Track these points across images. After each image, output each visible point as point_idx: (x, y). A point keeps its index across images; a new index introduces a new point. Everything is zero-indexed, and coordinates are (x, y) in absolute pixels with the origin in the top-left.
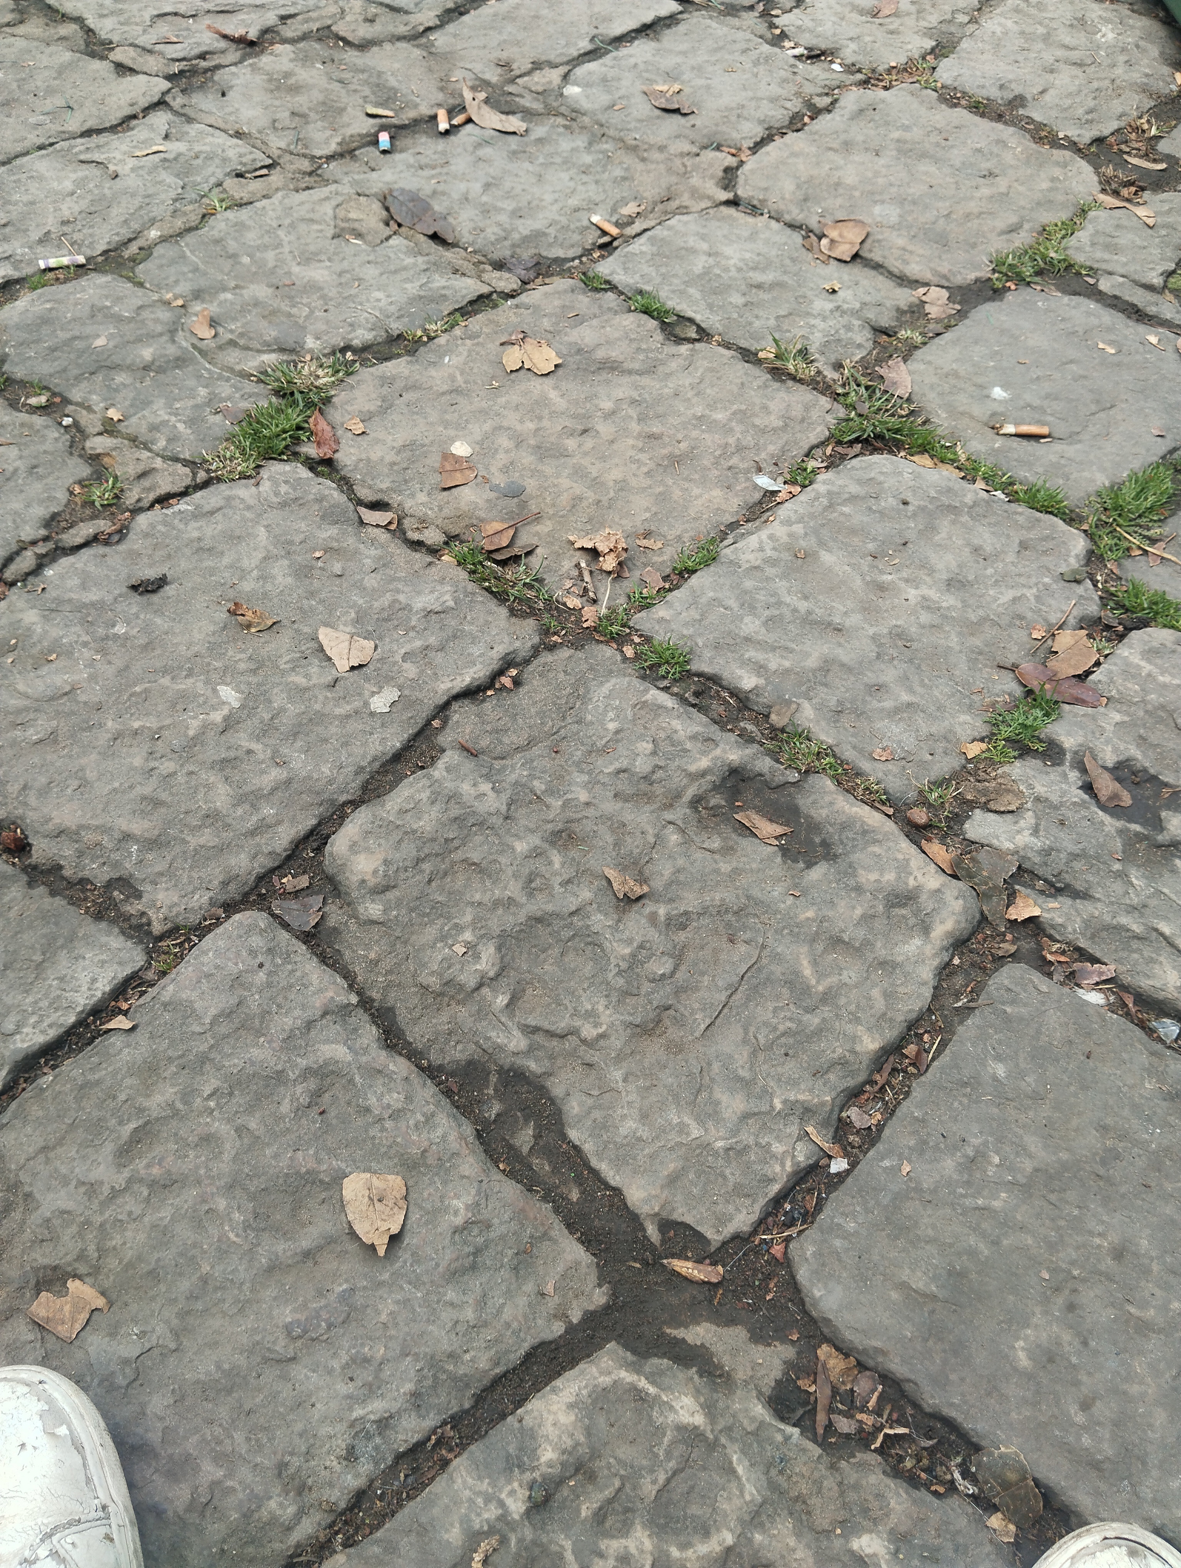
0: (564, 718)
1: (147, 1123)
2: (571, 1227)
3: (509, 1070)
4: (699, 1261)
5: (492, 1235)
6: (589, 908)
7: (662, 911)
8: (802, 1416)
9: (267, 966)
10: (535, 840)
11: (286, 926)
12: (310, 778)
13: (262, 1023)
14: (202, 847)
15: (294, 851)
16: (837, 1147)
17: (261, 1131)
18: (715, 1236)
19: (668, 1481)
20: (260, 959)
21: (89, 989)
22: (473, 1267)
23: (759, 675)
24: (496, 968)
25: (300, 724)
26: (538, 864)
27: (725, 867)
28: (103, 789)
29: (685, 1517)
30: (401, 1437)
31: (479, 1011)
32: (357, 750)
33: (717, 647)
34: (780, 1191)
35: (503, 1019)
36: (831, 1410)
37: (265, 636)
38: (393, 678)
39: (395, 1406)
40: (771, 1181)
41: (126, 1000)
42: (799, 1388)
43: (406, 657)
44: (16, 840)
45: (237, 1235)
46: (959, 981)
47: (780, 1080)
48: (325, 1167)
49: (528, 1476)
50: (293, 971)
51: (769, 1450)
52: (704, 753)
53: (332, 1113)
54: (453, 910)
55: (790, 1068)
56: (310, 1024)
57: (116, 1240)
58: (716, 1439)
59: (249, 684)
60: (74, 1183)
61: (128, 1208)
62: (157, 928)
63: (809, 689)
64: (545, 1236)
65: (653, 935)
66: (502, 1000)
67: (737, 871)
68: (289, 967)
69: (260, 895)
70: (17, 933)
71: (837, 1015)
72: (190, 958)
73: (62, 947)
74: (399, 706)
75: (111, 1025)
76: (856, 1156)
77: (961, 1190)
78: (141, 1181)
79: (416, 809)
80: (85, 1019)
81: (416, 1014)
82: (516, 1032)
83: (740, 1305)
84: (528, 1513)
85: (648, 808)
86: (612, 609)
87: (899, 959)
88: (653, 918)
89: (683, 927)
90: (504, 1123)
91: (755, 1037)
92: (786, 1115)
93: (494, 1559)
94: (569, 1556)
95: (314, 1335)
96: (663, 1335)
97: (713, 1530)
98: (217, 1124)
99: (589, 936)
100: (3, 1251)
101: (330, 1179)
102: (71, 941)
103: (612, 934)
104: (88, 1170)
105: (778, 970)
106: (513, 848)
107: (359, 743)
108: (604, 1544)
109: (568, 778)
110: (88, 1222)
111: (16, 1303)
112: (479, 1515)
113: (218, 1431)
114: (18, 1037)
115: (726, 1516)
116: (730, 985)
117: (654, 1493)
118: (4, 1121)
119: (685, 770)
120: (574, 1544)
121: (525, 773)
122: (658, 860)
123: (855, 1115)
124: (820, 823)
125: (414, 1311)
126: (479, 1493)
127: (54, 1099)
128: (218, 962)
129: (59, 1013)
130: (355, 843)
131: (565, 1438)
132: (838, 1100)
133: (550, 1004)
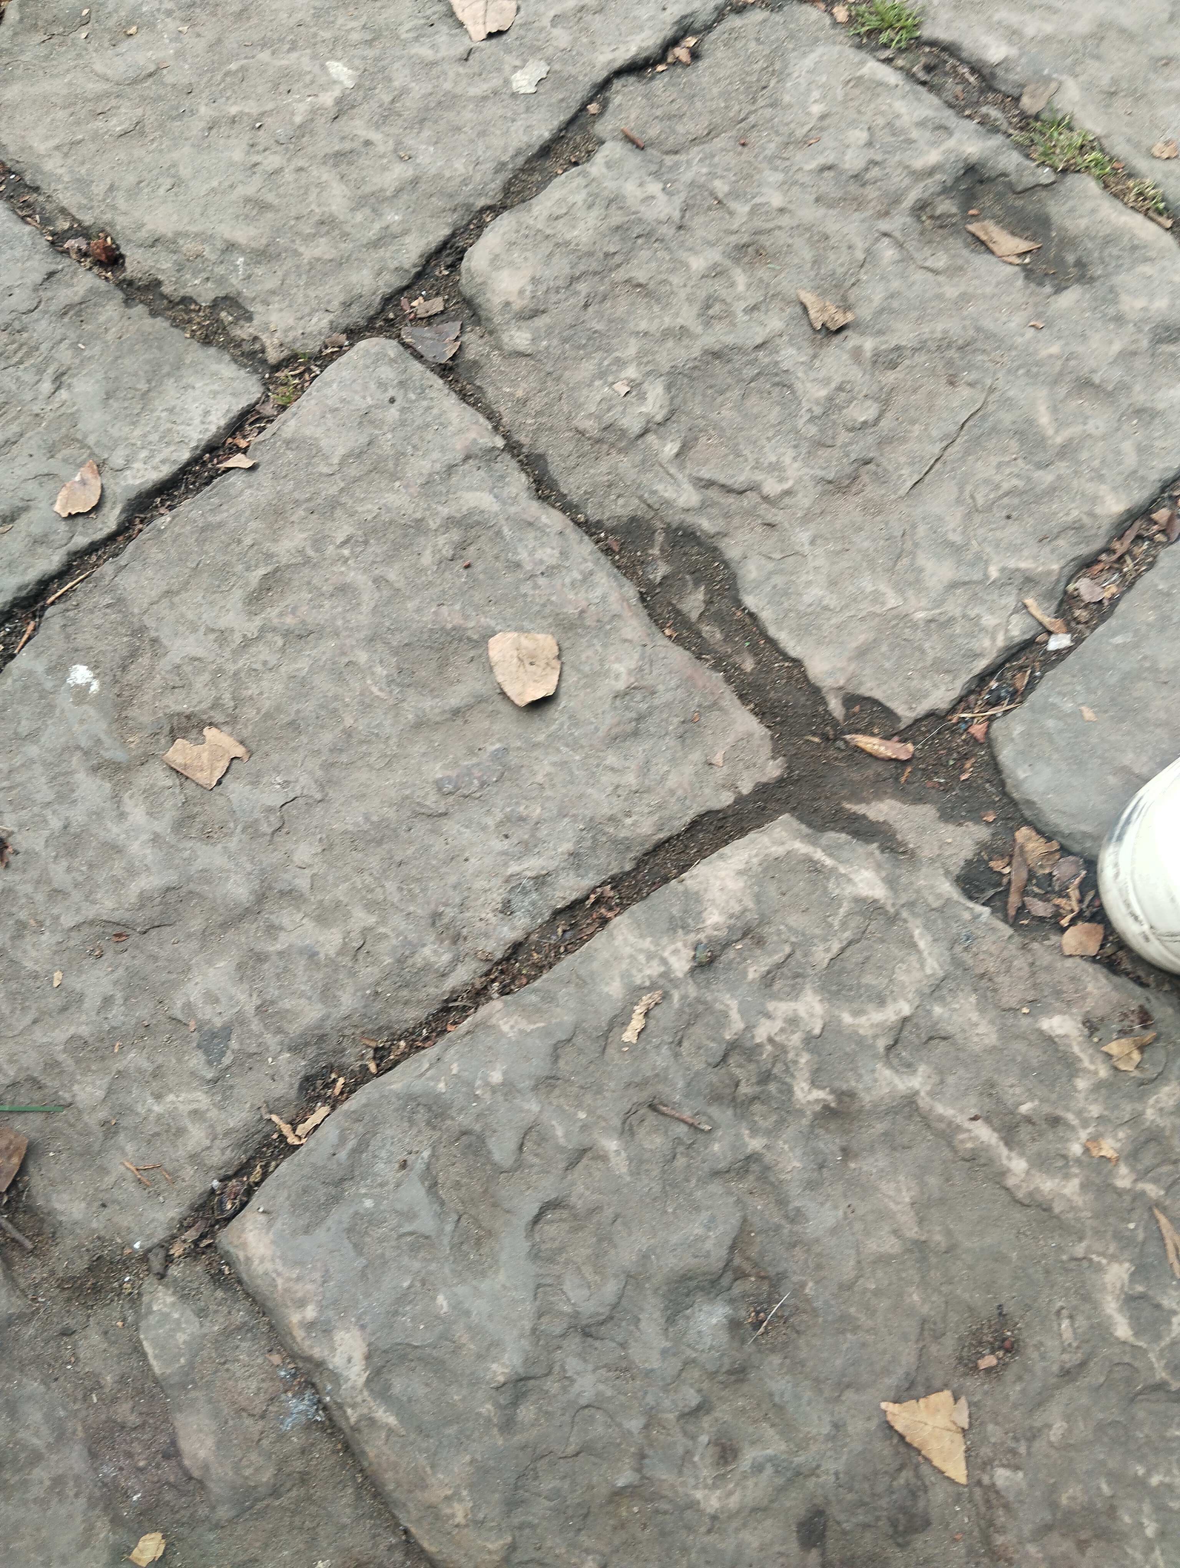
0: (754, 101)
1: (276, 570)
2: (743, 698)
3: (677, 529)
4: (887, 737)
5: (656, 702)
6: (778, 341)
7: (869, 345)
8: (993, 897)
9: (399, 401)
10: (715, 255)
11: (419, 357)
12: (439, 176)
13: (396, 465)
14: (318, 259)
15: (424, 267)
16: (1059, 622)
17: (401, 584)
18: (906, 713)
19: (843, 950)
20: (391, 393)
21: (203, 423)
22: (636, 733)
24: (665, 411)
25: (427, 109)
26: (717, 287)
27: (951, 291)
28: (199, 188)
29: (859, 986)
30: (559, 894)
31: (643, 462)
32: (497, 141)
33: (957, 6)
34: (987, 667)
35: (672, 471)
36: (1025, 892)
38: (539, 49)
39: (552, 865)
40: (977, 656)
41: (244, 437)
42: (991, 869)
43: (557, 19)
44: (106, 249)
45: (381, 690)
47: (998, 546)
48: (471, 624)
49: (692, 937)
50: (429, 408)
51: (955, 928)
52: (934, 144)
53: (478, 567)
54: (615, 341)
55: (1012, 532)
56: (450, 469)
57: (253, 690)
58: (897, 914)
59: (364, 58)
60: (203, 629)
61: (262, 657)
62: (273, 356)
63: (1076, 62)
64: (715, 706)
65: (856, 374)
66: (670, 448)
67: (965, 298)
68: (425, 403)
69: (387, 320)
70: (117, 358)
71: (1076, 472)
72: (312, 389)
73: (169, 375)
74: (548, 85)
75: (229, 464)
76: (1082, 632)
79: (567, 215)
80: (201, 457)
81: (571, 462)
82: (687, 487)
83: (930, 784)
84: (692, 971)
85: (857, 216)
87: (1161, 406)
88: (857, 354)
89: (893, 365)
90: (671, 586)
91: (972, 497)
92: (1003, 585)
93: (655, 1012)
94: (734, 1015)
95: (466, 792)
96: (842, 810)
97: (889, 1000)
98: (352, 574)
99: (777, 375)
100: (132, 697)
101: (475, 637)
102: (178, 368)
103: (805, 372)
104: (217, 617)
105: (1007, 418)
106: (687, 266)
107: (498, 132)
108: (771, 1006)
109: (757, 177)
110: (220, 670)
111: (151, 749)
112: (640, 971)
113: (369, 880)
114: (128, 473)
115: (903, 986)
116: (947, 436)
117: (827, 961)
118: (123, 563)
119: (907, 167)
120: (741, 1003)
121: (704, 170)
122: (867, 282)
123: (1085, 587)
124: (1076, 237)
125: (571, 774)
126: (641, 951)
127: (174, 541)
128: (344, 394)
129: (172, 448)
130: (497, 256)
131: (732, 903)
132: (1067, 569)
133: (726, 455)
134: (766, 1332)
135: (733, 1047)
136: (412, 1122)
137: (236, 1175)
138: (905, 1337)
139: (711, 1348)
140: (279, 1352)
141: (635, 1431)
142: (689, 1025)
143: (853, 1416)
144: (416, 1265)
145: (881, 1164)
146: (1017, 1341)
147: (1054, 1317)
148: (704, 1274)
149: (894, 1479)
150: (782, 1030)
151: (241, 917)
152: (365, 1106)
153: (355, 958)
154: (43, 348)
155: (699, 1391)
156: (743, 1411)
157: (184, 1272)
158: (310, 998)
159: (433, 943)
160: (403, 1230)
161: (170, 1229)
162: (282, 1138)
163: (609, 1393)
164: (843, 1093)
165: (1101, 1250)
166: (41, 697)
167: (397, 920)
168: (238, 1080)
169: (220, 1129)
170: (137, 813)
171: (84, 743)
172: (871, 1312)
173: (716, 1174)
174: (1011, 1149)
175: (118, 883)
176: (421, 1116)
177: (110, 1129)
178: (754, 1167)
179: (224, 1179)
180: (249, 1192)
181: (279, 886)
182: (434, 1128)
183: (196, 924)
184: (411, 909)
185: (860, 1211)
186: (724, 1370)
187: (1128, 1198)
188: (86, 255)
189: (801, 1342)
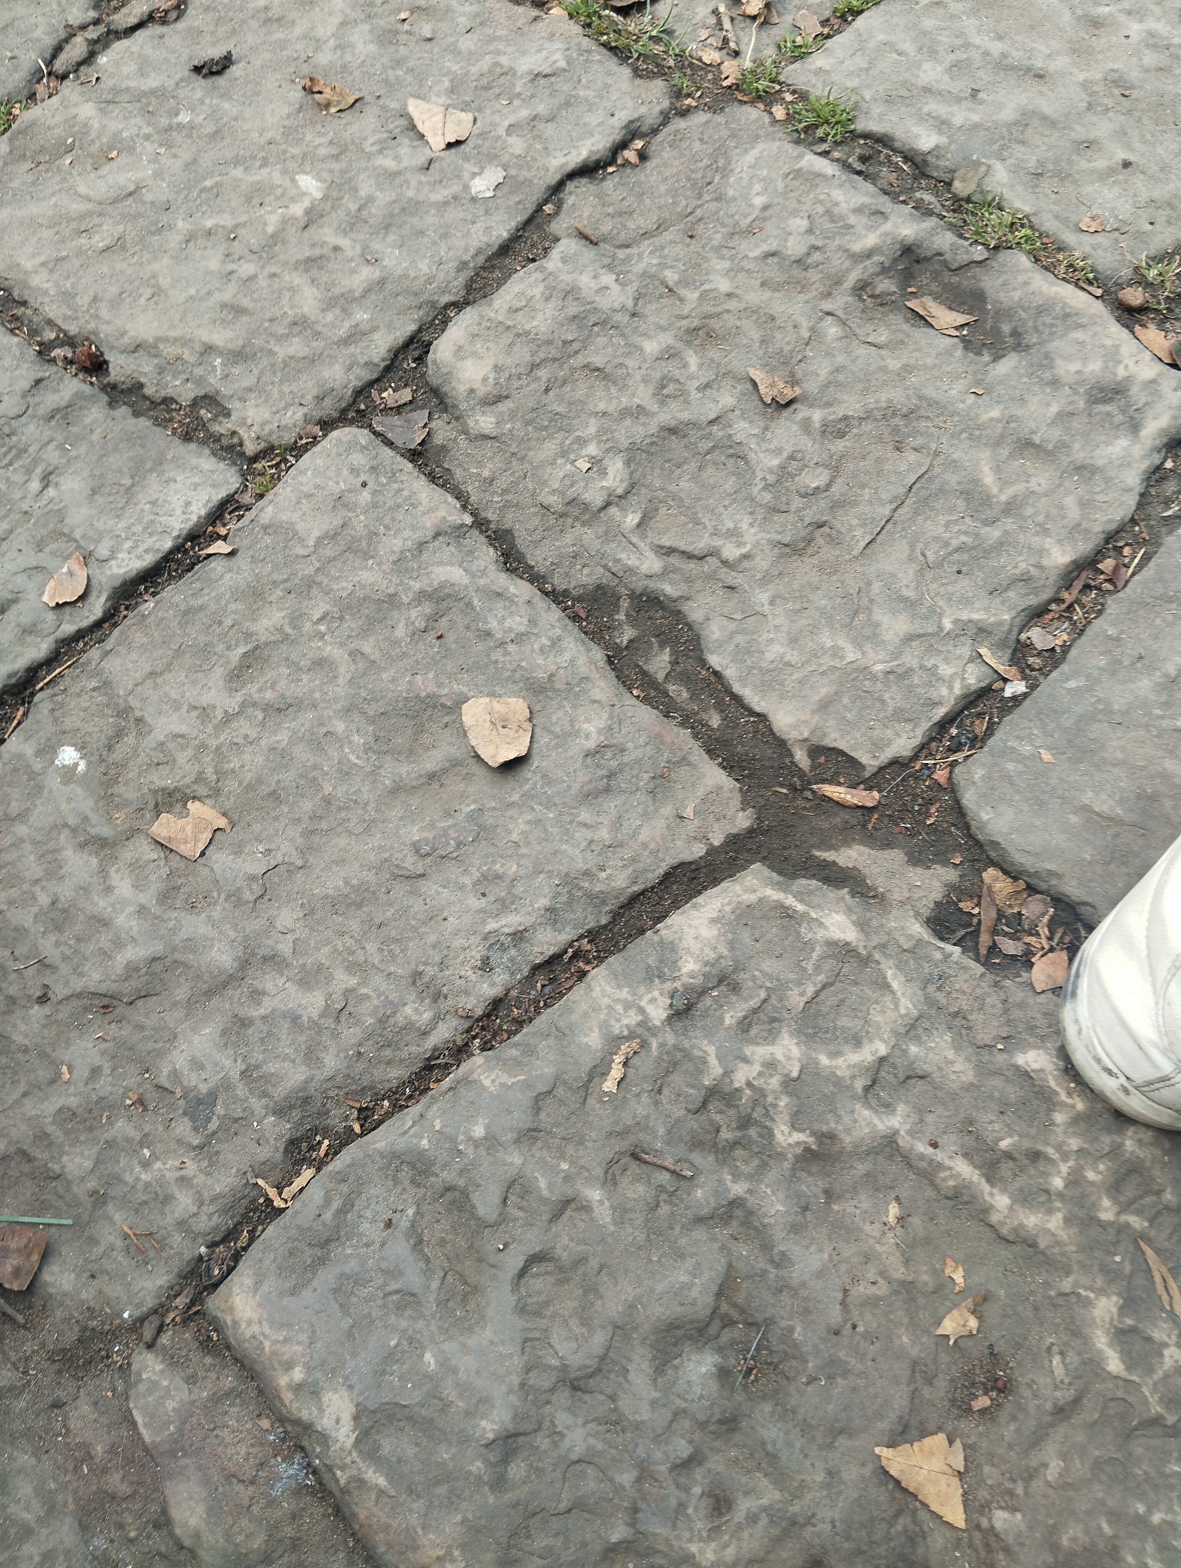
0: (700, 196)
1: (256, 648)
2: (711, 753)
3: (641, 595)
4: (854, 786)
6: (730, 415)
7: (817, 416)
8: (963, 937)
9: (371, 485)
10: (667, 339)
11: (390, 444)
12: (405, 276)
13: (369, 545)
14: (291, 358)
15: (393, 361)
16: (1014, 670)
17: (376, 656)
18: (870, 762)
19: (817, 994)
20: (363, 477)
21: (184, 513)
22: (607, 790)
23: (940, 132)
24: (625, 485)
25: (392, 215)
26: (671, 368)
27: (893, 364)
28: (178, 296)
29: (835, 1028)
30: (536, 949)
31: (606, 533)
32: (459, 242)
33: (889, 100)
34: (947, 714)
35: (634, 540)
36: (995, 932)
37: (347, 116)
38: (496, 156)
39: (528, 921)
40: (936, 704)
41: (224, 525)
42: (960, 910)
43: (511, 129)
44: (91, 355)
45: (358, 757)
46: (1170, 487)
47: (950, 599)
48: (445, 691)
49: (669, 986)
50: (400, 490)
51: (927, 968)
52: (870, 228)
53: (450, 637)
54: (574, 422)
55: (963, 585)
56: (421, 546)
57: (234, 763)
58: (870, 955)
59: (331, 171)
60: (185, 707)
61: (243, 731)
62: (250, 448)
63: (1003, 148)
64: (684, 761)
65: (806, 444)
66: (632, 519)
67: (907, 369)
68: (396, 486)
69: (358, 411)
70: (102, 457)
71: (1021, 527)
72: (289, 478)
73: (151, 470)
74: (505, 189)
75: (211, 550)
76: (1036, 679)
77: (1158, 712)
78: (254, 704)
79: (527, 307)
80: (183, 545)
81: (537, 536)
82: (649, 554)
83: (897, 830)
84: (669, 1019)
85: (801, 297)
86: (759, 62)
87: (1100, 463)
88: (806, 425)
89: (841, 435)
90: (638, 649)
91: (923, 555)
92: (957, 636)
93: (634, 1061)
94: (713, 1061)
95: (443, 853)
96: (812, 857)
97: (865, 1041)
98: (329, 648)
99: (731, 447)
100: (119, 774)
101: (449, 704)
102: (160, 464)
103: (758, 444)
104: (199, 694)
105: (953, 479)
106: (641, 350)
107: (459, 234)
108: (748, 1050)
109: (705, 265)
110: (203, 746)
111: (136, 824)
112: (618, 1020)
113: (350, 942)
114: (113, 562)
115: (879, 1027)
116: (896, 497)
117: (802, 1004)
118: (108, 648)
119: (847, 251)
120: (718, 1049)
121: (655, 262)
122: (813, 358)
123: (1036, 636)
124: (1011, 309)
125: (546, 831)
126: (618, 1001)
127: (158, 626)
128: (318, 481)
129: (155, 538)
130: (460, 348)
131: (707, 950)
132: (1018, 620)
133: (686, 524)
134: (757, 1380)
135: (713, 1093)
136: (396, 1181)
137: (223, 1241)
138: (896, 1381)
139: (701, 1397)
140: (268, 1417)
141: (627, 1485)
142: (668, 1072)
143: (848, 1463)
144: (404, 1323)
145: (864, 1206)
146: (1010, 1380)
147: (1045, 1355)
148: (691, 1322)
149: (891, 1525)
150: (760, 1074)
151: (225, 985)
152: (349, 1166)
153: (337, 1020)
154: (32, 450)
155: (690, 1442)
156: (736, 1461)
157: (173, 1340)
158: (293, 1061)
159: (414, 1002)
160: (389, 1289)
161: (159, 1297)
162: (269, 1201)
163: (600, 1447)
164: (823, 1135)
165: (1088, 1284)
166: (30, 780)
167: (378, 981)
168: (224, 1146)
169: (206, 1195)
170: (123, 886)
171: (71, 822)
172: (861, 1356)
173: (700, 1220)
174: (992, 1185)
175: (106, 955)
176: (406, 1174)
177: (99, 1199)
178: (738, 1212)
179: (212, 1246)
180: (236, 1257)
181: (261, 952)
182: (418, 1186)
183: (181, 993)
184: (392, 969)
185: (846, 1254)
186: (714, 1419)
187: (1112, 1231)
188: (72, 362)
189: (792, 1389)
